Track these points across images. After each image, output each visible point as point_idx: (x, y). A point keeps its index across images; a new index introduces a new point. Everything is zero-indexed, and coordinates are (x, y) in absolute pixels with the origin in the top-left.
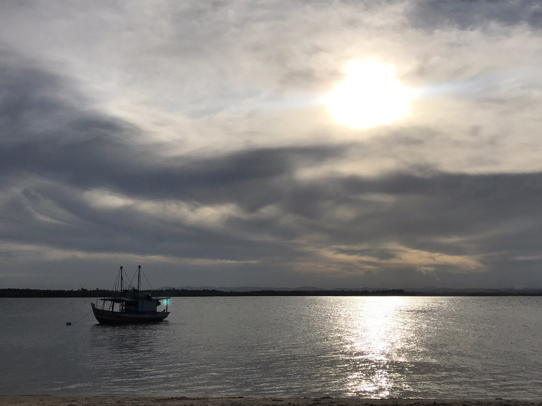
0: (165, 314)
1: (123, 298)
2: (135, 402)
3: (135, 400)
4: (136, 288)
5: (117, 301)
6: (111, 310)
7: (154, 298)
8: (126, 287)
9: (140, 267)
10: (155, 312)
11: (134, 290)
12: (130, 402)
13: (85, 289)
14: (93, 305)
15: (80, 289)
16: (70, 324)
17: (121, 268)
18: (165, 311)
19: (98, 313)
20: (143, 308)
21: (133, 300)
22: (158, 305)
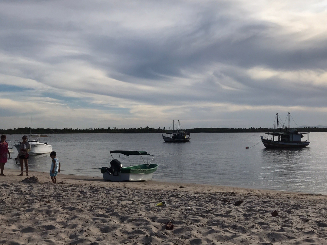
0: (307, 143)
1: (279, 133)
2: (288, 194)
3: (288, 193)
4: (288, 127)
5: (276, 135)
6: (272, 140)
7: (300, 133)
8: (281, 126)
9: (289, 113)
10: (300, 141)
11: (286, 128)
12: (284, 194)
13: (253, 128)
14: (262, 137)
15: (250, 128)
16: (248, 148)
17: (277, 114)
18: (307, 141)
19: (265, 142)
20: (292, 138)
21: (286, 134)
22: (302, 137)
